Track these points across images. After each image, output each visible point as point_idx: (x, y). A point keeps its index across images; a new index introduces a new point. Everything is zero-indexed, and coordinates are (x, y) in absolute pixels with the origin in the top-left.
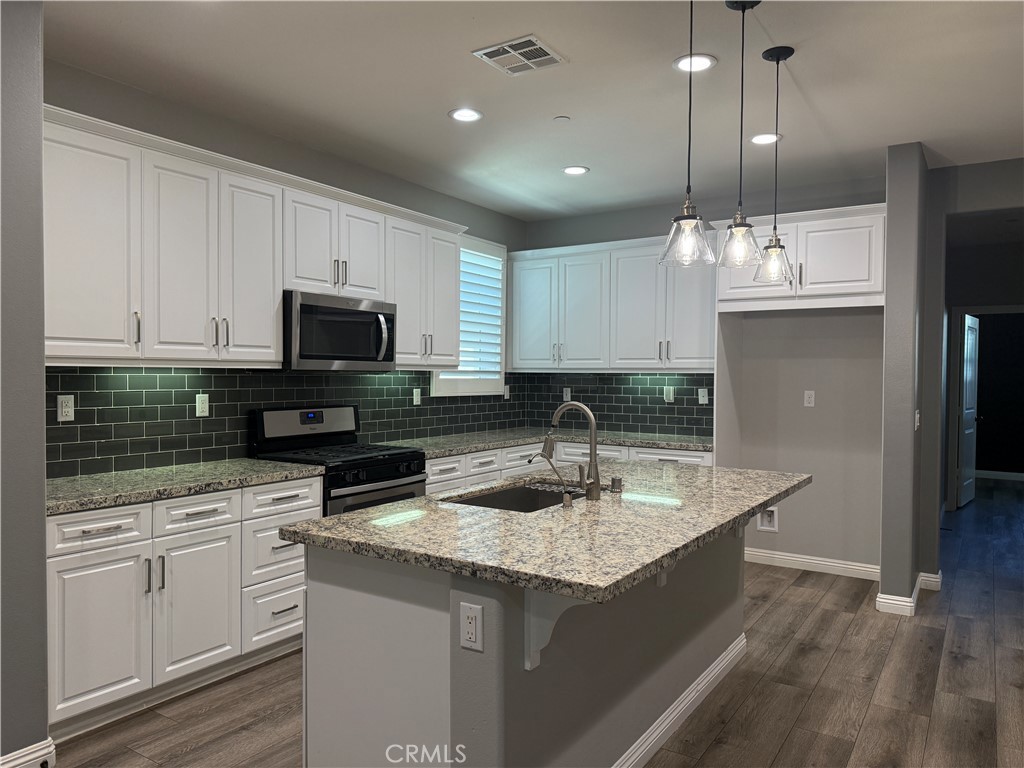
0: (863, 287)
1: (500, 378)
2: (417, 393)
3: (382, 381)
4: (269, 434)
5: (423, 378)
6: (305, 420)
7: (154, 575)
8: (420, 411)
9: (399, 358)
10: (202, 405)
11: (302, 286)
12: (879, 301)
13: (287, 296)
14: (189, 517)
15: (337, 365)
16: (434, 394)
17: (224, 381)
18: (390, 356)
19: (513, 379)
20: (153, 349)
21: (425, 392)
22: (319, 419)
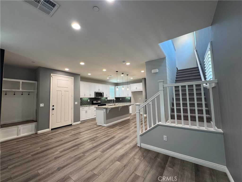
0: (141, 89)
1: (114, 98)
2: (106, 99)
3: (103, 98)
4: (94, 103)
5: (107, 98)
6: (96, 102)
7: (86, 112)
8: (106, 101)
9: (104, 96)
10: (89, 101)
11: (96, 91)
12: (142, 90)
13: (95, 92)
14: (88, 108)
15: (100, 97)
16: (108, 99)
17: (91, 99)
18: (103, 96)
19: (116, 98)
20: (86, 97)
21: (107, 99)
22: (98, 102)
